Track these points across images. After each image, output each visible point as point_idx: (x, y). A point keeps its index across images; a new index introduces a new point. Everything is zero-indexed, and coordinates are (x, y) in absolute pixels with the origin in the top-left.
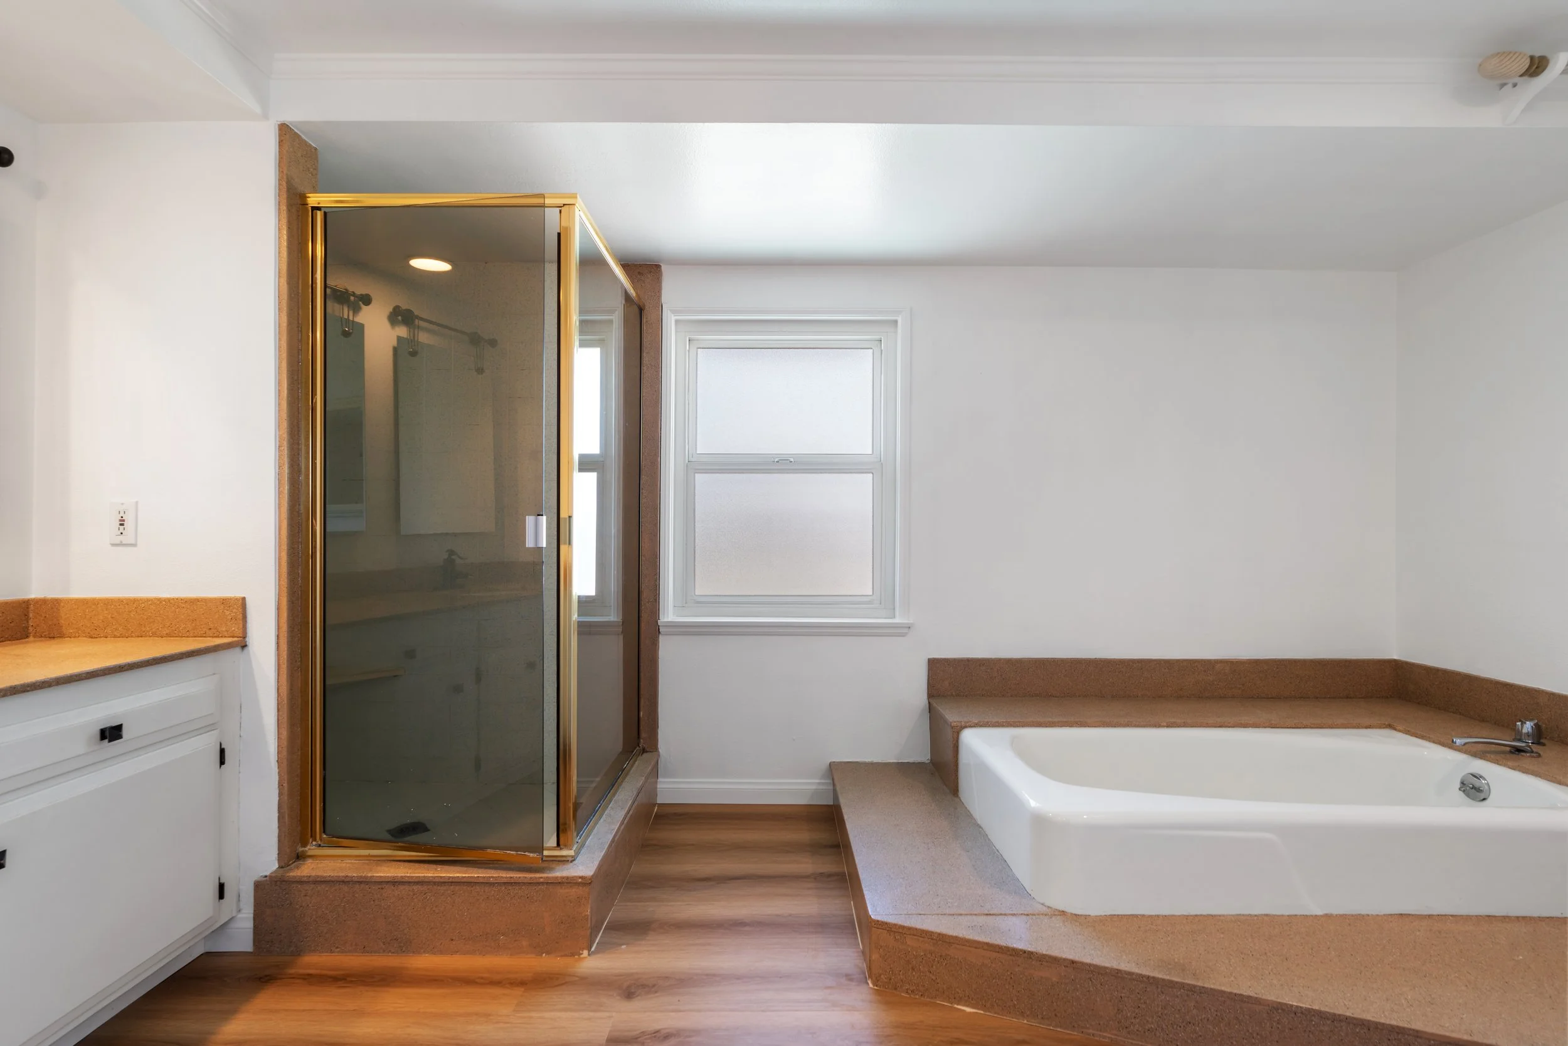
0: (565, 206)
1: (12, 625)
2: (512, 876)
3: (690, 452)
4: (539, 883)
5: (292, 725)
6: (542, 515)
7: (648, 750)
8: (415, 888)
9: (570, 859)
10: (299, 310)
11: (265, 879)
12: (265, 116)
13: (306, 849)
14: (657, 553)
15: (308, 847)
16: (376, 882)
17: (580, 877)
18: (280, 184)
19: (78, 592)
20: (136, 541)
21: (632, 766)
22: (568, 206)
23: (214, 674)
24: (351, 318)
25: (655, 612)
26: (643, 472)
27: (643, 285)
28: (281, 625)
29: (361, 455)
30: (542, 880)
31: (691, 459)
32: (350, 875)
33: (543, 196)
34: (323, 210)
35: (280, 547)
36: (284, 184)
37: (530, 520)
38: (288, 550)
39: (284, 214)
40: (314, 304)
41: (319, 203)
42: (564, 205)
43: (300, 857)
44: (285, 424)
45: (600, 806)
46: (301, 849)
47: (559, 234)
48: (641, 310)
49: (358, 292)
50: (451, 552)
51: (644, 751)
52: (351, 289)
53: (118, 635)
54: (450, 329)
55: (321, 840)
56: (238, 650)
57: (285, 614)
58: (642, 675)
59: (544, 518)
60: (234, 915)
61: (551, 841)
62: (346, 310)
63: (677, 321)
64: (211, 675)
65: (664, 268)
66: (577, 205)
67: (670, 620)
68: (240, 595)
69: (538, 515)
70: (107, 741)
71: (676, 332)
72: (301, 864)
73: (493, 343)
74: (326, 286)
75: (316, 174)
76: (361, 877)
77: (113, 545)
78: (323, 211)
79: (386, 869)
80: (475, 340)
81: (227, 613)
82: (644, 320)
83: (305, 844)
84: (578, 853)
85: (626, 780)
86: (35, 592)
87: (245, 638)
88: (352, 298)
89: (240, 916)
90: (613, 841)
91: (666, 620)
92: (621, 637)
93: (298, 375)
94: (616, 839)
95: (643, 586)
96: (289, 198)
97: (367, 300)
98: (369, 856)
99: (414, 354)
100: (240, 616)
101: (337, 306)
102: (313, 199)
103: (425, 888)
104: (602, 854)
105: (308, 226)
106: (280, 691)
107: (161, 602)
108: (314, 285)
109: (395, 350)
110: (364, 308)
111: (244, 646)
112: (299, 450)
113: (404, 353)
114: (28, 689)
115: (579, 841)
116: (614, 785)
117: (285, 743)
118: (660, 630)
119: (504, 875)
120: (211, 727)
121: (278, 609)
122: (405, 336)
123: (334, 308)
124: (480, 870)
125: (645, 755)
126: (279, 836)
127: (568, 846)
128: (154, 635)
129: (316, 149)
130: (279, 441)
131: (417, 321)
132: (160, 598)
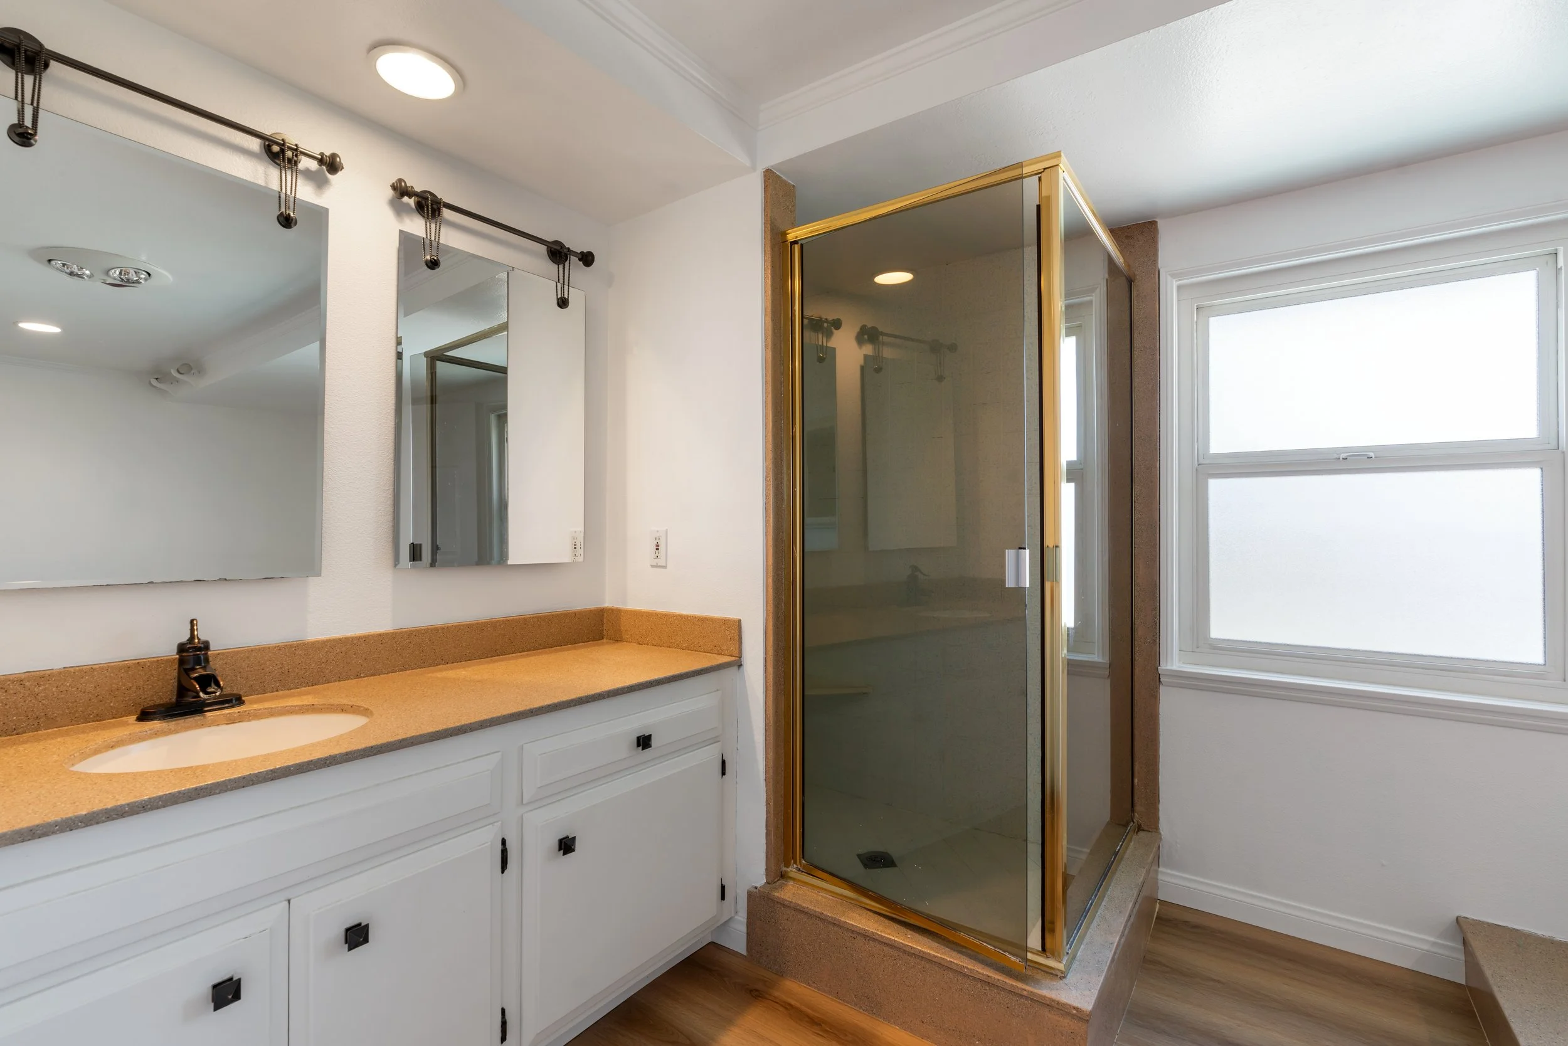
0: (1046, 170)
1: (594, 628)
2: (990, 974)
3: (1200, 453)
4: (1022, 996)
5: (776, 746)
6: (1025, 549)
7: (1146, 828)
8: (886, 949)
9: (1060, 975)
10: (781, 343)
11: (755, 890)
12: (754, 168)
13: (788, 870)
14: (1156, 581)
15: (790, 868)
16: (848, 930)
17: (1074, 1008)
18: (765, 227)
19: (632, 606)
20: (667, 565)
21: (1127, 848)
22: (1049, 169)
23: (718, 690)
24: (825, 344)
25: (1154, 657)
26: (1136, 481)
27: (1133, 250)
28: (768, 649)
29: (834, 471)
30: (1025, 993)
31: (1201, 462)
32: (825, 913)
33: (1021, 165)
34: (800, 242)
35: (767, 573)
36: (769, 226)
37: (1010, 554)
38: (774, 576)
39: (769, 256)
40: (793, 335)
41: (797, 237)
42: (1044, 169)
43: (783, 876)
44: (770, 456)
45: (1092, 904)
46: (784, 869)
47: (1038, 207)
48: (1130, 282)
49: (830, 318)
50: (915, 569)
51: (1139, 829)
52: (824, 317)
53: (655, 644)
54: (913, 340)
55: (800, 864)
56: (736, 668)
57: (771, 639)
58: (1136, 732)
59: (1027, 551)
60: (733, 915)
61: (1034, 940)
62: (820, 336)
63: (1179, 288)
64: (715, 691)
65: (1161, 224)
66: (1061, 165)
67: (1175, 668)
68: (737, 617)
69: (1020, 548)
70: (641, 748)
71: (1179, 301)
72: (783, 883)
73: (953, 348)
74: (802, 317)
75: (794, 210)
76: (835, 919)
77: (653, 566)
78: (800, 244)
79: (858, 917)
80: (936, 348)
81: (728, 633)
82: (1134, 294)
83: (787, 866)
84: (1069, 967)
85: (1120, 867)
86: (608, 604)
87: (740, 657)
88: (825, 325)
89: (736, 917)
90: (1112, 961)
91: (1169, 667)
92: (1108, 682)
93: (781, 407)
94: (1116, 957)
95: (1137, 622)
96: (773, 239)
97: (837, 324)
98: (841, 895)
99: (878, 370)
100: (737, 638)
101: (813, 334)
102: (792, 236)
103: (895, 953)
104: (1102, 979)
105: (788, 259)
106: (767, 712)
107: (682, 619)
108: (793, 318)
109: (862, 368)
110: (835, 332)
111: (740, 666)
112: (782, 479)
113: (871, 369)
114: (590, 700)
115: (1070, 952)
116: (1107, 874)
117: (771, 764)
118: (1161, 680)
119: (980, 970)
120: (715, 740)
121: (766, 633)
122: (871, 354)
123: (812, 337)
124: (954, 954)
125: (1141, 834)
126: (767, 853)
127: (1055, 955)
128: (678, 647)
129: (794, 186)
130: (766, 472)
131: (881, 337)
132: (682, 615)
